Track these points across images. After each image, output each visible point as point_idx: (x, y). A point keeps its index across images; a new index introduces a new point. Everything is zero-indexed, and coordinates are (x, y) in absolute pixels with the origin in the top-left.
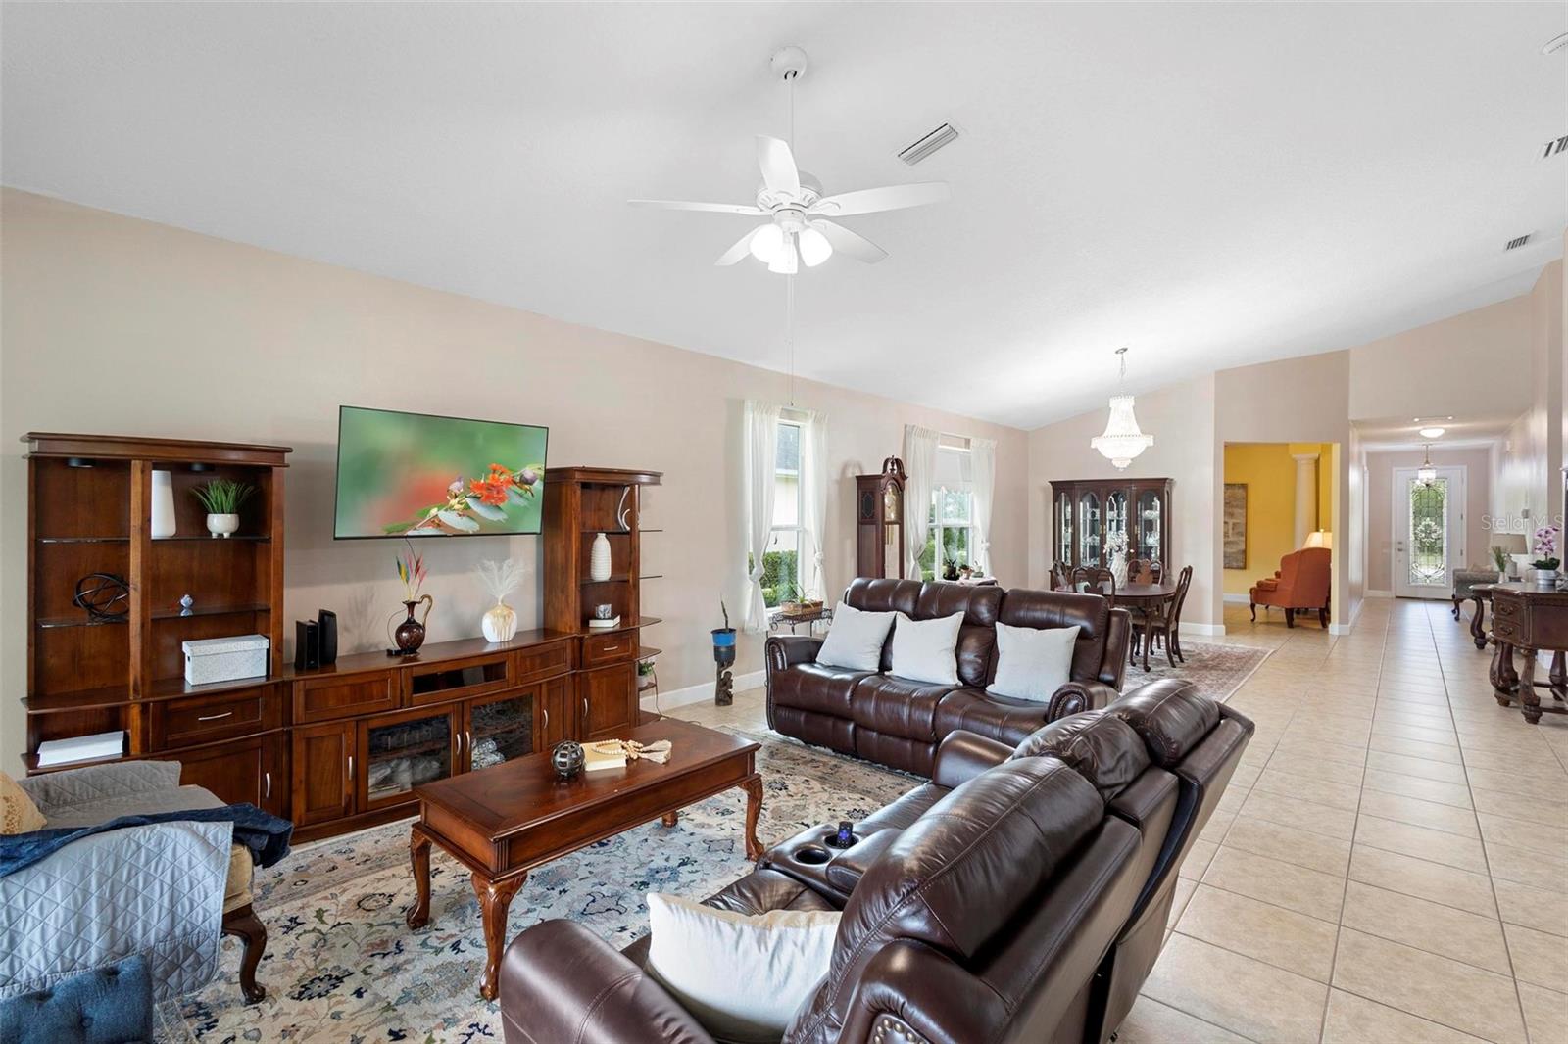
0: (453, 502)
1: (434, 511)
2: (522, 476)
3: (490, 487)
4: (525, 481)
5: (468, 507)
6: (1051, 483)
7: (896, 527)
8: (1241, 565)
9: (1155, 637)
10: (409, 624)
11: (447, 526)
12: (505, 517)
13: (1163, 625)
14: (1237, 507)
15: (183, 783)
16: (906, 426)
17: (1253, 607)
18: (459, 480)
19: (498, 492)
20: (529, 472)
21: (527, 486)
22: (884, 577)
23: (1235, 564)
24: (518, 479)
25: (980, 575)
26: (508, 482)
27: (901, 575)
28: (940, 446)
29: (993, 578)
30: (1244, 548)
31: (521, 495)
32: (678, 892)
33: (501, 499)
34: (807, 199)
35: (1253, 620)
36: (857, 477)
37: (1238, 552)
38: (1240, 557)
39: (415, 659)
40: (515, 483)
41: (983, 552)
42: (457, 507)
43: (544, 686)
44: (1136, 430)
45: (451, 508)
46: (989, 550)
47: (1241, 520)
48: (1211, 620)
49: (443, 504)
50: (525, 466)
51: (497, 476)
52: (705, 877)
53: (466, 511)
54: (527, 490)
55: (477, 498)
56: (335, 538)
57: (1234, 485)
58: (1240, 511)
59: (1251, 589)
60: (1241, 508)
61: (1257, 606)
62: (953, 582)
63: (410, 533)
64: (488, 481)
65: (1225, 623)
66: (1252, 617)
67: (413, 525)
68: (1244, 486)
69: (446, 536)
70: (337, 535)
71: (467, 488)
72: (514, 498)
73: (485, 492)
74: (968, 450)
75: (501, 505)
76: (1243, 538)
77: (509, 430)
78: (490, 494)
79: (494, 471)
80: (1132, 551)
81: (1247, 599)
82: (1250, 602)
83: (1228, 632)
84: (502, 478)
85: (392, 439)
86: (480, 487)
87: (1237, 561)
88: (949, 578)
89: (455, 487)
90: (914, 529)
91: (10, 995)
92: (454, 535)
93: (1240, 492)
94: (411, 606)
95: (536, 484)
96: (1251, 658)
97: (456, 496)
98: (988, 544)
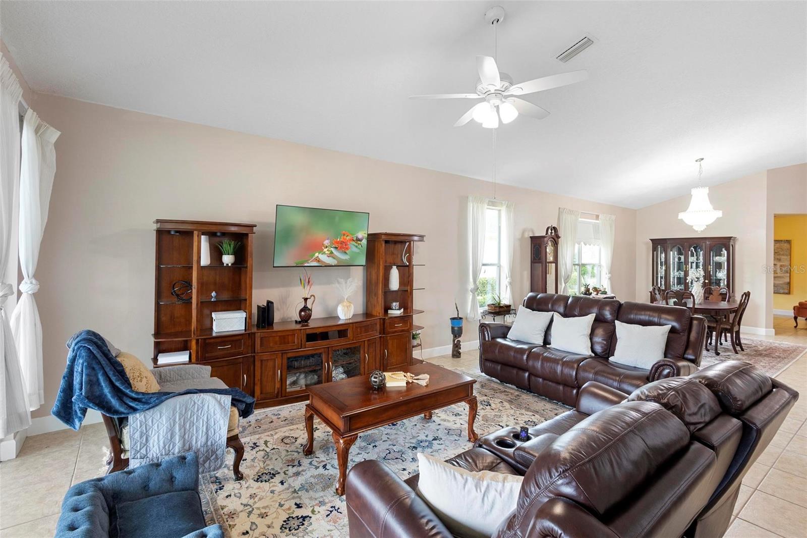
0: (325, 250)
1: (317, 254)
2: (357, 237)
3: (342, 243)
4: (359, 240)
5: (332, 253)
6: (651, 240)
7: (554, 265)
8: (786, 291)
9: (723, 334)
10: (305, 309)
11: (322, 262)
12: (349, 257)
13: (729, 327)
14: (783, 255)
15: (212, 376)
16: (560, 208)
17: (796, 318)
18: (328, 240)
19: (346, 245)
20: (360, 235)
21: (359, 242)
22: (546, 292)
23: (782, 291)
24: (355, 239)
25: (605, 293)
26: (350, 240)
27: (557, 292)
28: (580, 219)
29: (613, 295)
30: (788, 281)
31: (356, 247)
32: (432, 454)
33: (347, 249)
34: (504, 87)
35: (796, 327)
36: (531, 237)
37: (785, 283)
38: (786, 287)
39: (307, 326)
40: (354, 240)
41: (607, 279)
42: (327, 252)
43: (366, 342)
44: (710, 207)
45: (324, 253)
46: (610, 279)
47: (787, 263)
48: (765, 326)
49: (321, 251)
50: (358, 233)
51: (345, 237)
52: (446, 448)
53: (331, 255)
54: (359, 244)
55: (336, 248)
56: (274, 267)
57: (781, 241)
58: (785, 257)
59: (794, 307)
60: (787, 255)
61: (799, 318)
62: (588, 296)
63: (306, 265)
64: (341, 240)
65: (774, 328)
66: (795, 325)
67: (307, 261)
68: (789, 242)
69: (321, 266)
70: (275, 265)
71: (331, 243)
72: (353, 248)
73: (340, 245)
74: (598, 221)
75: (347, 252)
76: (789, 275)
77: (351, 215)
78: (342, 246)
79: (344, 235)
80: (707, 281)
81: (791, 313)
82: (793, 315)
83: (776, 334)
84: (348, 238)
85: (298, 220)
86: (337, 243)
87: (783, 289)
88: (585, 294)
89: (326, 242)
90: (564, 267)
91: (146, 463)
92: (325, 266)
93: (786, 245)
94: (306, 299)
95: (363, 241)
96: (795, 350)
97: (326, 247)
98: (610, 275)
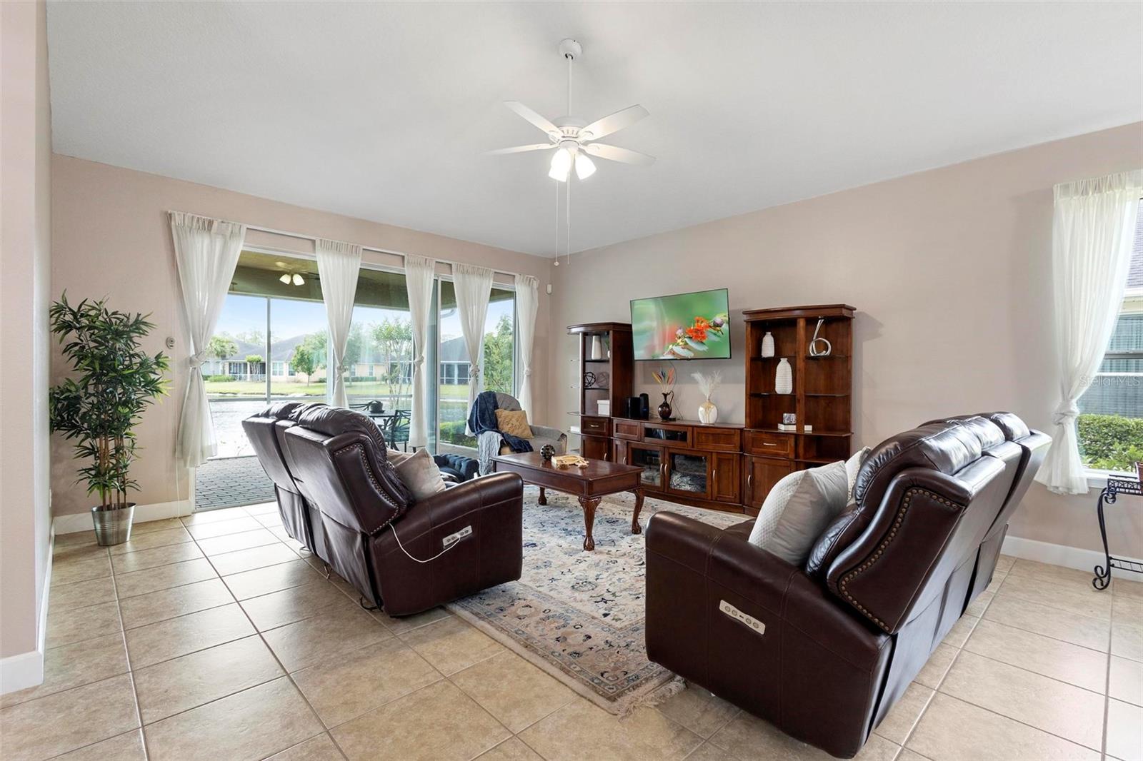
0: (679, 341)
1: (670, 345)
2: (714, 322)
3: (697, 331)
4: (717, 325)
5: (686, 344)
10: (665, 405)
11: (678, 354)
12: (707, 348)
18: (681, 327)
19: (701, 333)
20: (718, 319)
21: (718, 328)
24: (712, 324)
26: (706, 327)
31: (715, 334)
33: (704, 338)
40: (710, 327)
42: (681, 343)
45: (678, 344)
49: (674, 342)
50: (715, 316)
51: (699, 324)
53: (686, 346)
54: (718, 331)
55: (690, 338)
63: (661, 358)
64: (695, 328)
67: (662, 354)
69: (676, 359)
71: (685, 332)
72: (711, 337)
73: (694, 334)
75: (704, 341)
77: (704, 295)
78: (698, 335)
79: (698, 321)
84: (703, 324)
86: (691, 331)
89: (680, 332)
92: (681, 359)
94: (665, 395)
95: (723, 326)
97: (680, 338)
